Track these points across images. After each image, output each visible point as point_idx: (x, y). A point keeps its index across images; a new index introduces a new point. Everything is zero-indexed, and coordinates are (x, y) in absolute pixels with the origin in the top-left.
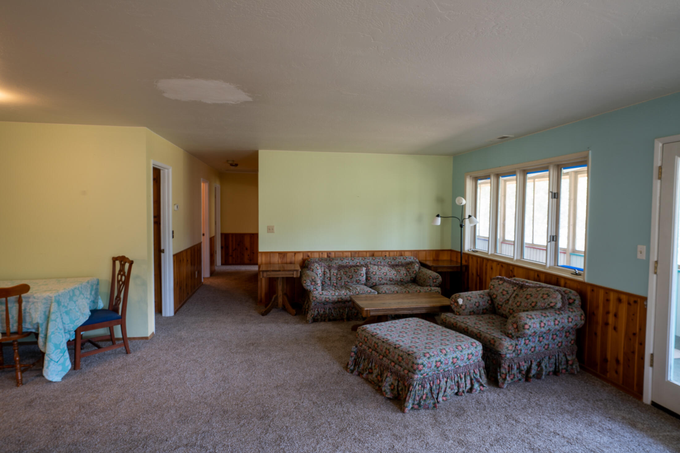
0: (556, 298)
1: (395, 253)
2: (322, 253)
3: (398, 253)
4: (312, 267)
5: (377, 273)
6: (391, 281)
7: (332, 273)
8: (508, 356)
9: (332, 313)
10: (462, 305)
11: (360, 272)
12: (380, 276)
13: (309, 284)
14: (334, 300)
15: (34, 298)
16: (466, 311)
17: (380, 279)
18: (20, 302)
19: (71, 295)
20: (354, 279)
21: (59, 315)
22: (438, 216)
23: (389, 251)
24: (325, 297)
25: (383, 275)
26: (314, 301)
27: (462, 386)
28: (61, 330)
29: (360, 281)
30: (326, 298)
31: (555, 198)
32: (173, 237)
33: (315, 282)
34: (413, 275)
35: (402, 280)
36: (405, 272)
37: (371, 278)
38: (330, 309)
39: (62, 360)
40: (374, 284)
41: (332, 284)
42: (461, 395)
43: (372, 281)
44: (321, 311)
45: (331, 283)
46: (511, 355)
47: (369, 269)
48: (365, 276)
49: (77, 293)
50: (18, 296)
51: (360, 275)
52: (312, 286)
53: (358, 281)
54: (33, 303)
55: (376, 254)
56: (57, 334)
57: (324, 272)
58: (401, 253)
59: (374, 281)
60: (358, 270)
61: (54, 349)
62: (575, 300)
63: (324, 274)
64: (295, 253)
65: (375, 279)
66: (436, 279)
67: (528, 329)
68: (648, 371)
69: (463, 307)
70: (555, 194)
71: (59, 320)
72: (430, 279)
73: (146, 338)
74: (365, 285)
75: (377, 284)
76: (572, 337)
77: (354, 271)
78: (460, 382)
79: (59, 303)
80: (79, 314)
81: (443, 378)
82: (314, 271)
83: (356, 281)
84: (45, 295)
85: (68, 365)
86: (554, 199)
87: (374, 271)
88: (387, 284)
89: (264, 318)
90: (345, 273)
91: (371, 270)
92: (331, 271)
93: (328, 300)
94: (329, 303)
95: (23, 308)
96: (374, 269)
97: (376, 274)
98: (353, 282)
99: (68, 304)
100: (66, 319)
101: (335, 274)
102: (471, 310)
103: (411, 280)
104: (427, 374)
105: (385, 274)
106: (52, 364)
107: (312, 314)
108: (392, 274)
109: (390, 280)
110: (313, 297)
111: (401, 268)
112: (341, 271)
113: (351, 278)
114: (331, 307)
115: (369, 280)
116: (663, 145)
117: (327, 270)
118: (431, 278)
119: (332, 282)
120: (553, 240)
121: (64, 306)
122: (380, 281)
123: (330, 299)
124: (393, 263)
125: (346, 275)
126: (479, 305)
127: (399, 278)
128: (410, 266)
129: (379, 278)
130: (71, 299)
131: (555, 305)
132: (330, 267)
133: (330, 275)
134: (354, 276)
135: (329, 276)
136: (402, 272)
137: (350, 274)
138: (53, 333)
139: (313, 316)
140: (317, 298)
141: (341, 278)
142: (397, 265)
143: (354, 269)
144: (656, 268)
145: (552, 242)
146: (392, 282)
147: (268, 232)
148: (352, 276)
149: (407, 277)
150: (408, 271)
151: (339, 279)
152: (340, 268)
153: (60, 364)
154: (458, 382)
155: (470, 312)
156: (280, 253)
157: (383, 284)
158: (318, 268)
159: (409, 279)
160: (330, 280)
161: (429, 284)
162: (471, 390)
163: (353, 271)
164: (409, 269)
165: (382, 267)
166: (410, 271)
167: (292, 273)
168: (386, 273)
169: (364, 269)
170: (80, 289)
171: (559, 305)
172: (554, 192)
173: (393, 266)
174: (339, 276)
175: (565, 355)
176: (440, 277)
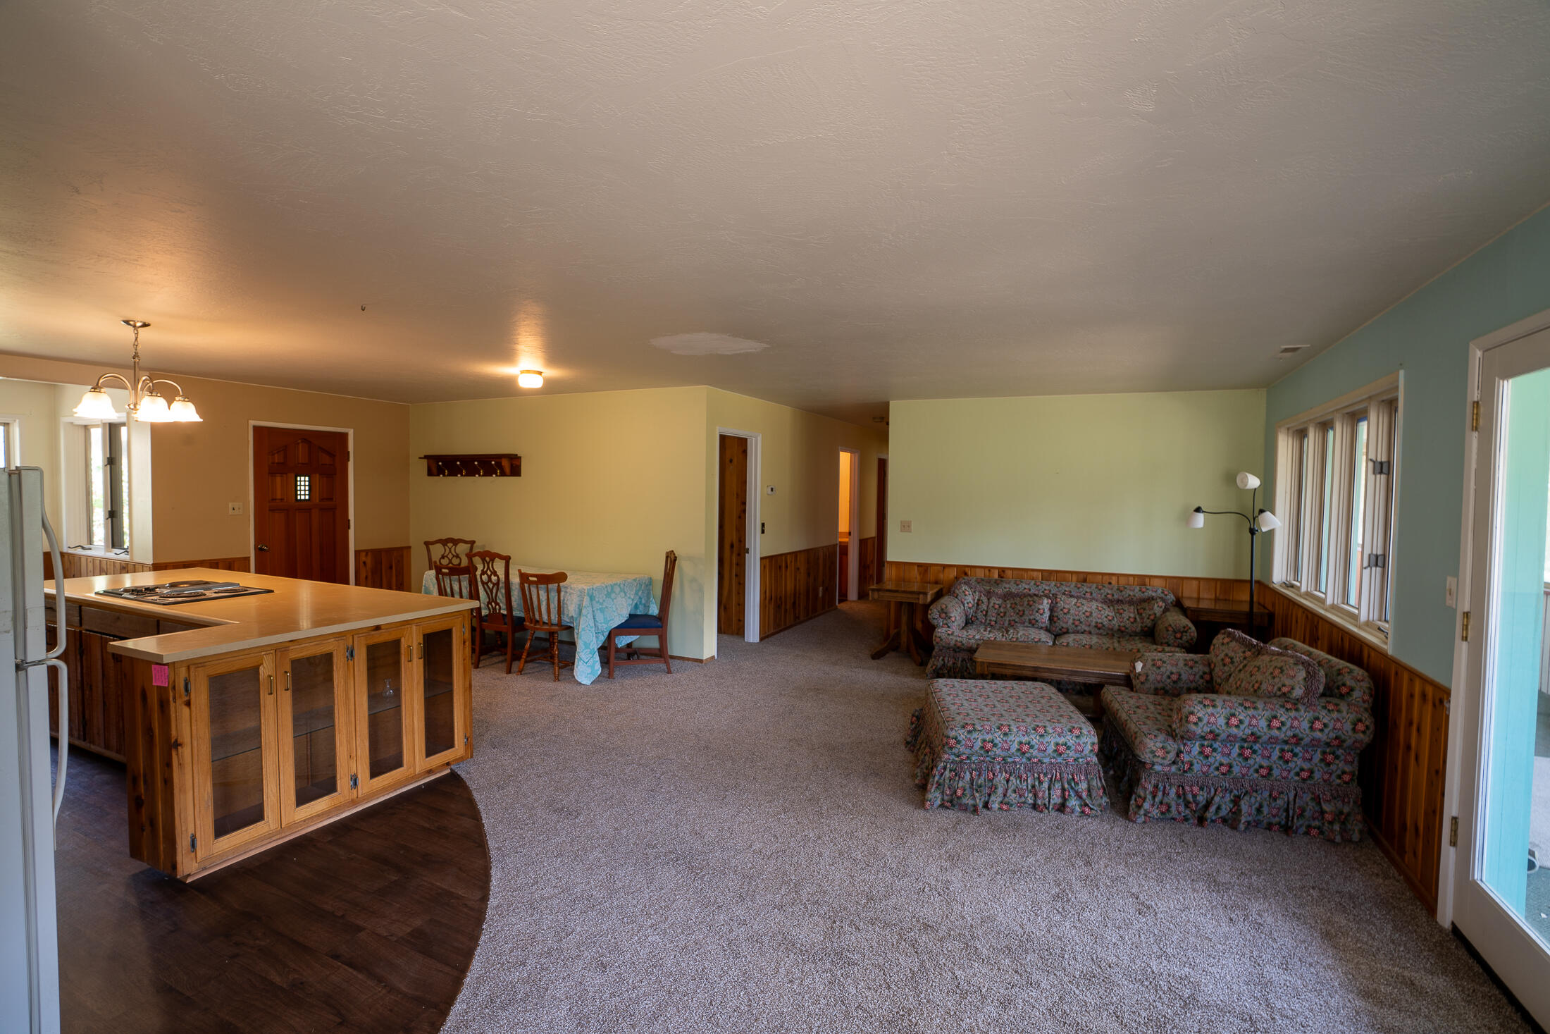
0: (1294, 677)
1: (1131, 579)
2: (989, 571)
3: (1136, 579)
4: (957, 591)
5: (1072, 611)
6: (1099, 629)
7: (991, 604)
8: (1157, 768)
9: (967, 668)
10: (1139, 674)
11: (1037, 605)
12: (1077, 618)
13: (937, 616)
14: (969, 646)
15: (571, 589)
16: (1147, 685)
17: (1077, 623)
18: (559, 591)
19: (609, 591)
20: (1026, 618)
21: (591, 612)
22: (1198, 510)
23: (1118, 575)
24: (955, 638)
25: (1105, 619)
26: (937, 643)
27: (1040, 794)
28: (591, 627)
29: (1037, 621)
30: (956, 641)
31: (1381, 472)
32: (763, 532)
33: (946, 613)
34: (1149, 623)
35: (1123, 629)
36: (1132, 615)
37: (1059, 619)
38: (963, 660)
39: (591, 662)
40: (1064, 630)
41: (988, 621)
42: (1041, 812)
43: (1061, 624)
44: (948, 661)
45: (986, 620)
46: (1167, 769)
47: (1057, 603)
48: (1047, 614)
49: (617, 590)
50: (557, 585)
51: (1037, 612)
52: (941, 620)
53: (1034, 621)
54: (570, 594)
55: (1089, 577)
56: (588, 631)
57: (978, 600)
58: (1142, 580)
59: (1065, 626)
60: (1034, 602)
61: (584, 647)
62: (1352, 690)
63: (978, 604)
64: (945, 566)
65: (1067, 621)
66: (1182, 633)
67: (1196, 724)
68: (1449, 856)
69: (1142, 678)
70: (1381, 463)
71: (590, 616)
72: (1168, 631)
73: (701, 661)
74: (1048, 630)
75: (1070, 631)
76: (1345, 766)
77: (1028, 604)
78: (1037, 788)
79: (592, 598)
80: (616, 614)
81: (1001, 772)
82: (959, 597)
83: (1030, 621)
84: (581, 586)
85: (598, 668)
86: (1378, 476)
87: (1067, 606)
88: (1090, 633)
89: (874, 663)
90: (1013, 606)
91: (1061, 604)
92: (990, 600)
93: (959, 644)
94: (964, 650)
95: (562, 599)
96: (1067, 603)
97: (1068, 612)
98: (1024, 623)
99: (604, 601)
100: (600, 617)
101: (997, 606)
102: (1160, 686)
103: (1142, 630)
104: (968, 758)
105: (1088, 614)
106: (581, 663)
107: (934, 665)
108: (1104, 615)
109: (1096, 626)
110: (936, 636)
111: (1126, 607)
112: (1008, 602)
113: (1021, 616)
114: (966, 657)
115: (1055, 622)
116: (1484, 352)
117: (984, 599)
118: (1170, 629)
119: (989, 618)
120: (1376, 565)
121: (598, 602)
122: (1077, 626)
123: (963, 644)
124: (1116, 597)
125: (1013, 609)
126: (1179, 679)
127: (1116, 623)
128: (1146, 605)
129: (1074, 620)
130: (608, 595)
131: (1289, 692)
132: (989, 594)
133: (988, 606)
134: (1026, 612)
135: (986, 609)
136: (1126, 615)
137: (1021, 609)
138: (583, 630)
139: (934, 667)
140: (941, 640)
141: (1005, 613)
142: (1119, 601)
143: (1028, 601)
144: (1465, 627)
145: (1374, 569)
146: (1101, 631)
147: (901, 531)
148: (1024, 611)
149: (1135, 625)
150: (1140, 614)
151: (1002, 615)
152: (1007, 596)
153: (588, 666)
154: (1033, 787)
155: (1156, 689)
156: (919, 565)
157: (1082, 633)
158: (967, 593)
159: (1139, 629)
160: (986, 615)
161: (1164, 641)
162: (1062, 808)
163: (1026, 603)
164: (1142, 611)
165: (1084, 602)
166: (1144, 615)
167: (916, 596)
168: (1091, 613)
169: (1046, 604)
170: (622, 586)
171: (1298, 692)
172: (1379, 460)
173: (1109, 602)
174: (1002, 610)
175: (1317, 800)
176: (1193, 628)
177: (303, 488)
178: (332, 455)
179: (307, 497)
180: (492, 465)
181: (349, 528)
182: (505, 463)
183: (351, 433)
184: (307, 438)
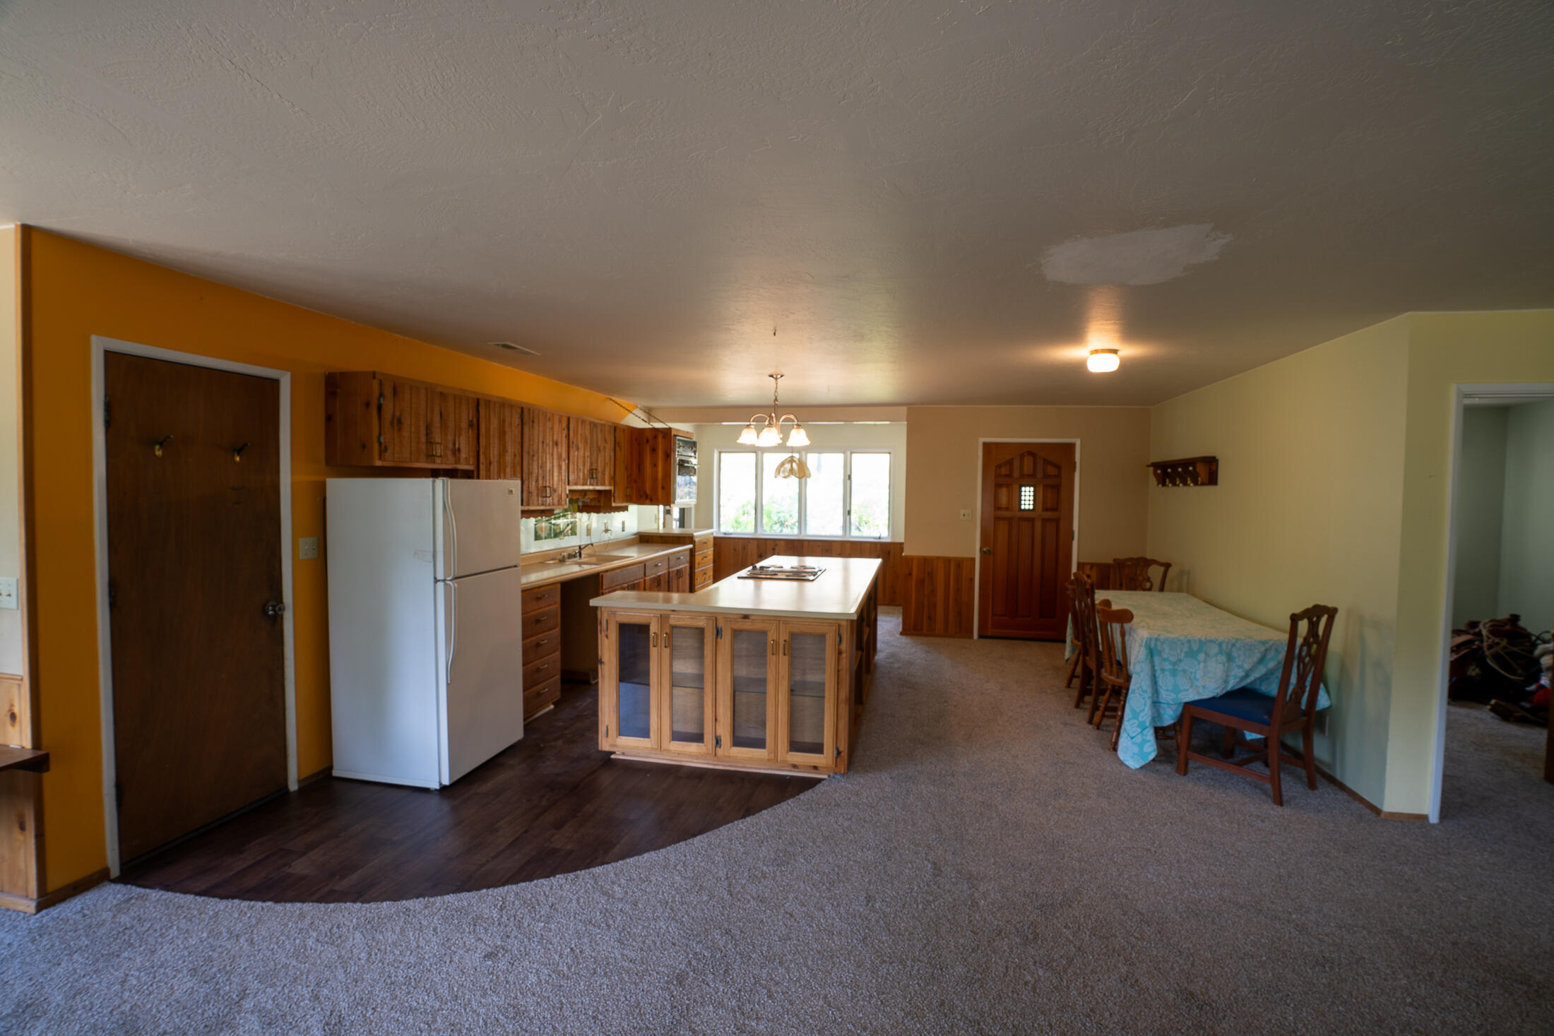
15: (1137, 633)
39: (1143, 738)
61: (1130, 715)
85: (1151, 753)
95: (1126, 644)
99: (1180, 660)
106: (1126, 735)
121: (1167, 660)
138: (1133, 691)
153: (1135, 743)
177: (1027, 498)
178: (1058, 467)
179: (1031, 507)
180: (1190, 471)
181: (1073, 539)
182: (1201, 469)
183: (1078, 443)
184: (1029, 450)
